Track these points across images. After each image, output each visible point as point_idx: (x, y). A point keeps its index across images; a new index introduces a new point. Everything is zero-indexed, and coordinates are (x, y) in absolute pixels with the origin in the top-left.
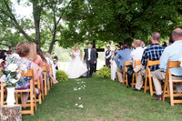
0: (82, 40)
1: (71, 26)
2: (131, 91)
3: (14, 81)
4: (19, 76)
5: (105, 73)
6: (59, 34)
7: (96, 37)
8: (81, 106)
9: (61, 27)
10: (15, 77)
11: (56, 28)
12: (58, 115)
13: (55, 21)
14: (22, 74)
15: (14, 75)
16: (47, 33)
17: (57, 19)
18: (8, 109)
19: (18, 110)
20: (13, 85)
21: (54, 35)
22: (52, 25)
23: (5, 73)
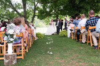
0: (50, 15)
1: (44, 7)
2: (79, 44)
3: (12, 40)
4: (15, 37)
5: (64, 33)
6: (37, 12)
8: (51, 53)
9: (38, 8)
11: (36, 8)
14: (17, 35)
15: (12, 36)
16: (30, 11)
17: (36, 3)
19: (14, 56)
20: (11, 42)
21: (34, 13)
22: (33, 7)
23: (7, 35)
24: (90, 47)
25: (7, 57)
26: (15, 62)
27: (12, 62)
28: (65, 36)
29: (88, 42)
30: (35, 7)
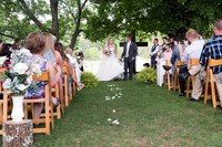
0: (117, 31)
1: (101, 11)
2: (185, 101)
4: (29, 80)
5: (149, 75)
6: (84, 22)
7: (136, 26)
8: (116, 122)
9: (87, 12)
11: (82, 13)
12: (84, 135)
14: (34, 77)
15: (22, 79)
16: (68, 20)
18: (14, 126)
19: (26, 127)
20: (21, 93)
21: (78, 24)
22: (76, 9)
23: (10, 76)
24: (210, 109)
25: (10, 130)
26: (28, 141)
27: (21, 140)
28: (152, 82)
29: (207, 97)
30: (80, 9)
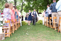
3: (2, 24)
10: (2, 23)
13: (22, 2)
14: (5, 22)
19: (3, 35)
